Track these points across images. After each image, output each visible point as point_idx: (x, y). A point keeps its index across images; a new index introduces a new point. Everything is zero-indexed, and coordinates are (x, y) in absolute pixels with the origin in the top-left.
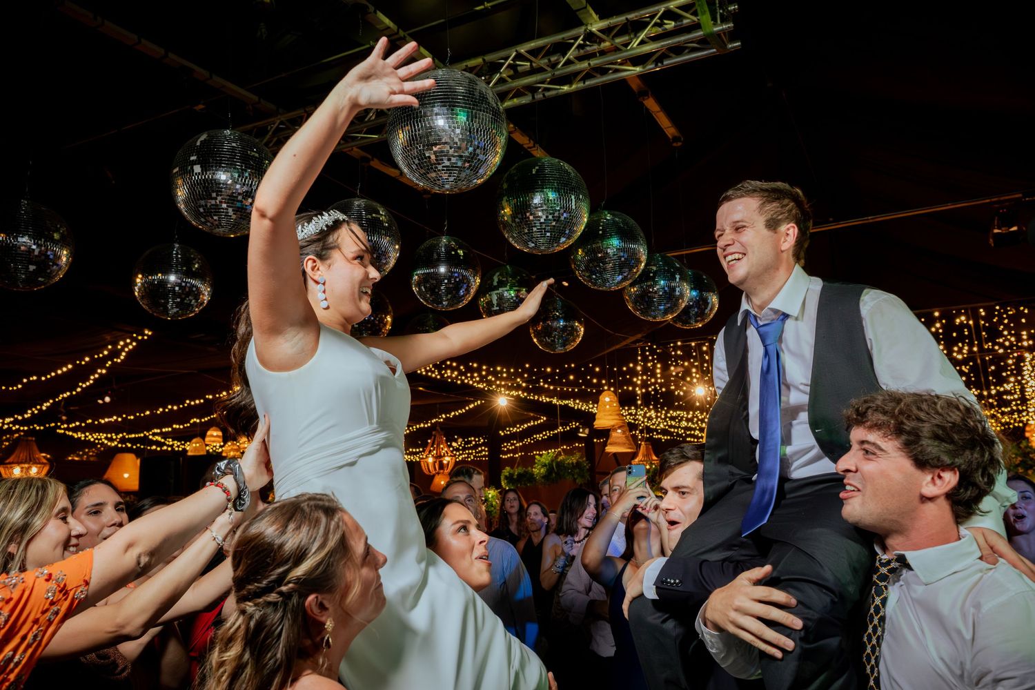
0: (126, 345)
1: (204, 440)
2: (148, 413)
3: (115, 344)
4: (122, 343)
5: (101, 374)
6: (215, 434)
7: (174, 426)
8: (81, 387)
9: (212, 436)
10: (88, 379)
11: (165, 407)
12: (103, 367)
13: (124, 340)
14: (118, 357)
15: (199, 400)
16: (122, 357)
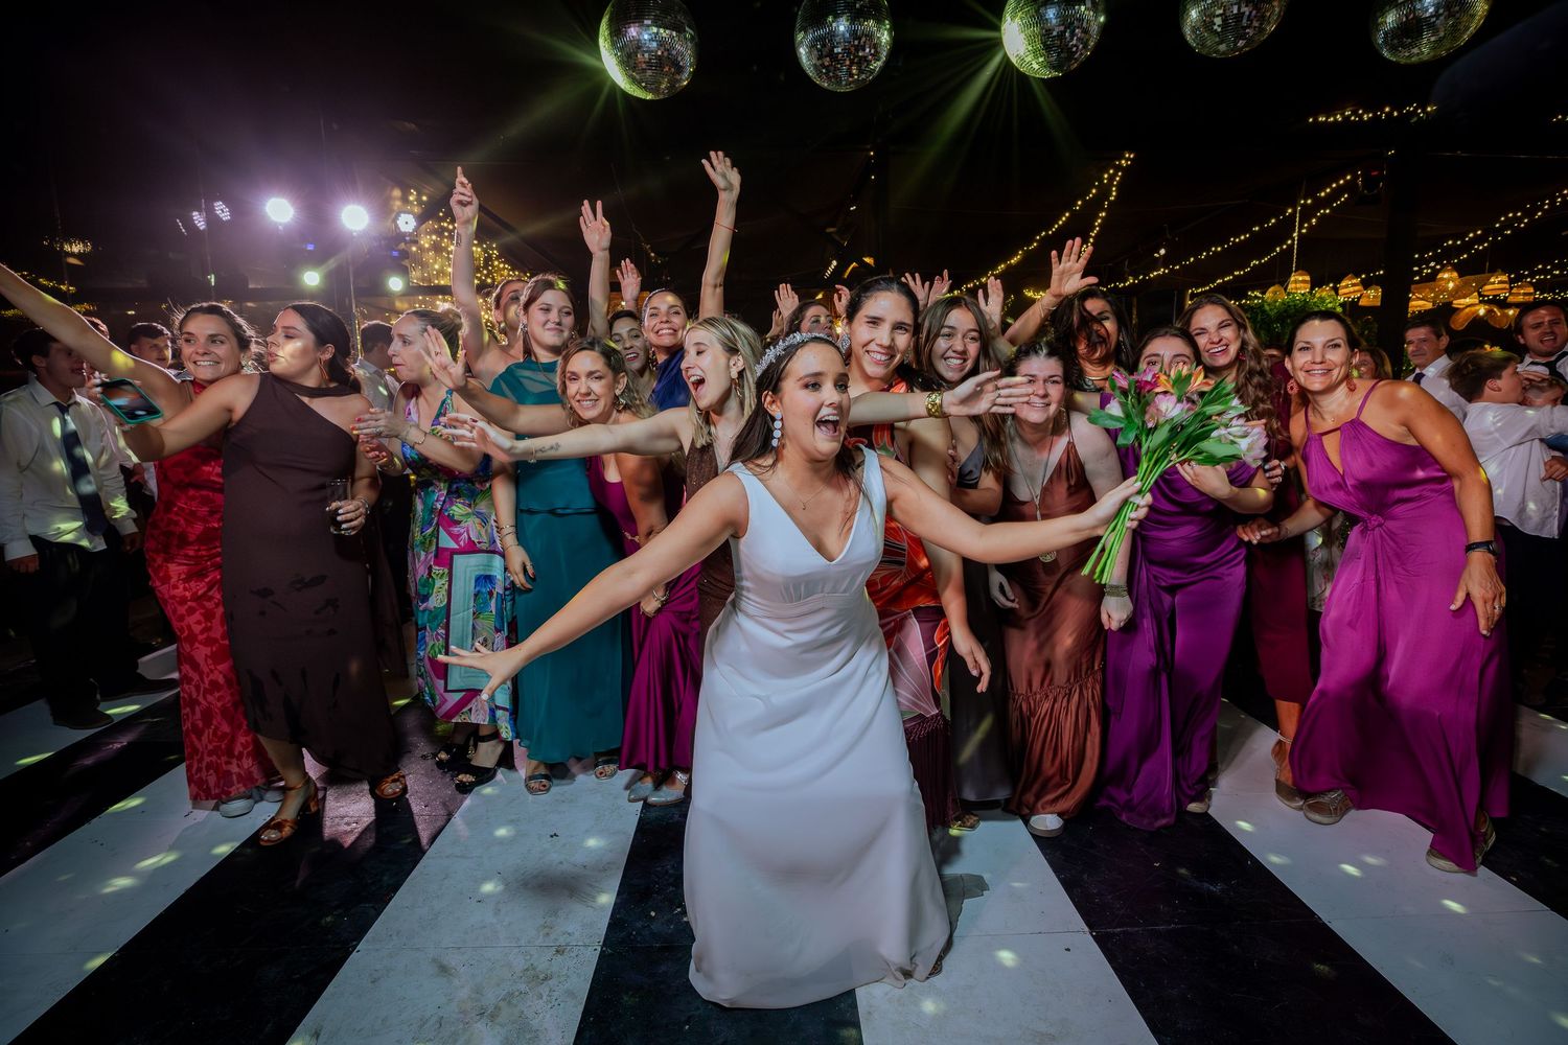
0: (1111, 178)
1: (1285, 289)
2: (1192, 259)
3: (1101, 180)
4: (1106, 176)
5: (1102, 218)
6: (1301, 279)
7: (1236, 273)
8: (1091, 236)
9: (1296, 282)
10: (1095, 227)
11: (1208, 251)
12: (1103, 209)
13: (1108, 172)
14: (1111, 195)
15: (1245, 235)
16: (1114, 194)
